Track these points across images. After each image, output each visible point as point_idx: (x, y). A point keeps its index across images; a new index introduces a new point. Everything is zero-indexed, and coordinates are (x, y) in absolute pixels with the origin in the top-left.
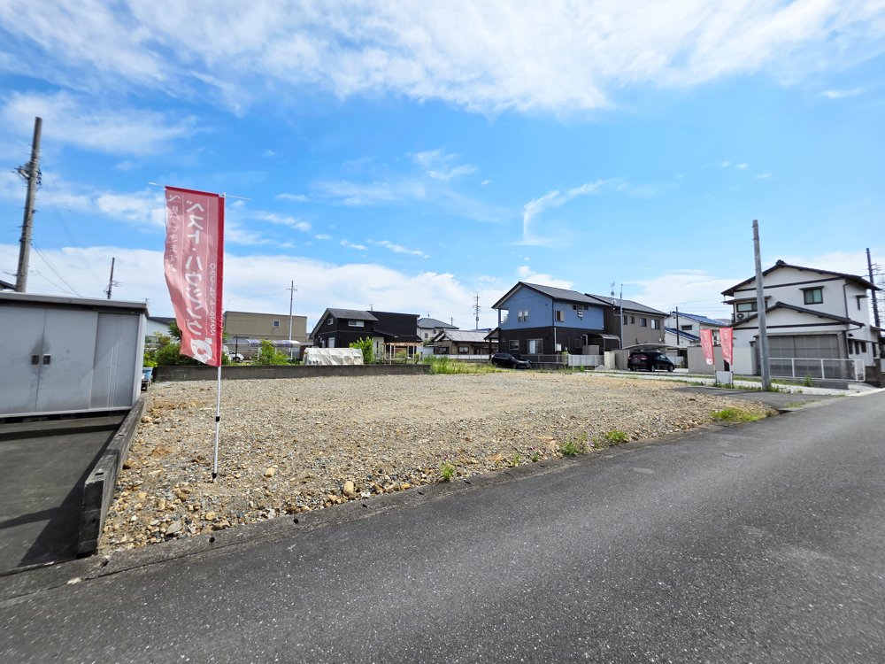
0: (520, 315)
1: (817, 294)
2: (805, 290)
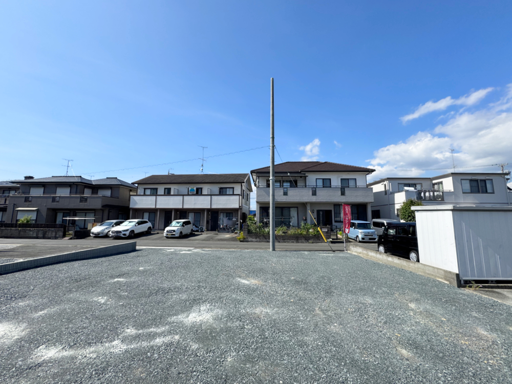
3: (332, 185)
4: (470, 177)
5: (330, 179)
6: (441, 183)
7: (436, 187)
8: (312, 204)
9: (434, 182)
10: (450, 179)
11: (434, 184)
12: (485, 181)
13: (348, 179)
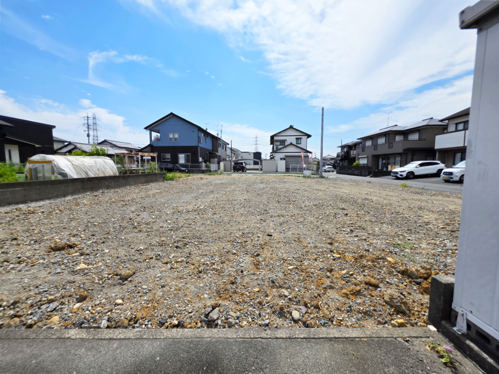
0: (171, 136)
1: (300, 140)
2: (297, 138)
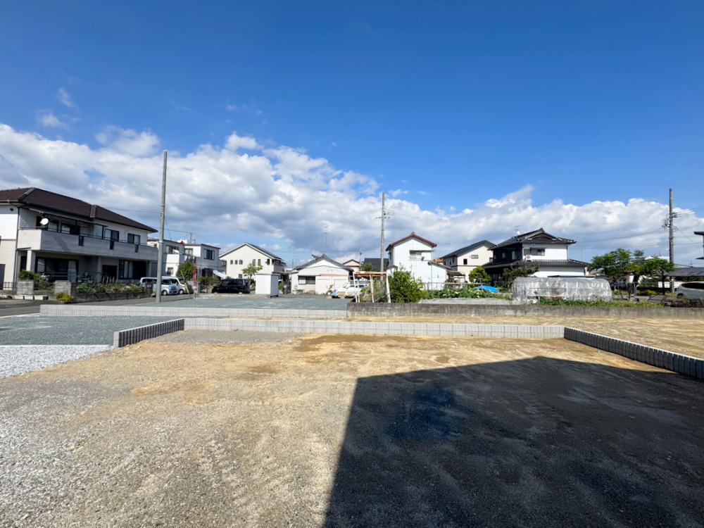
3: (120, 238)
4: (207, 248)
5: (118, 232)
6: (192, 249)
7: (187, 251)
8: (103, 257)
9: (186, 247)
10: (200, 248)
11: (185, 249)
12: (212, 251)
13: (134, 235)
